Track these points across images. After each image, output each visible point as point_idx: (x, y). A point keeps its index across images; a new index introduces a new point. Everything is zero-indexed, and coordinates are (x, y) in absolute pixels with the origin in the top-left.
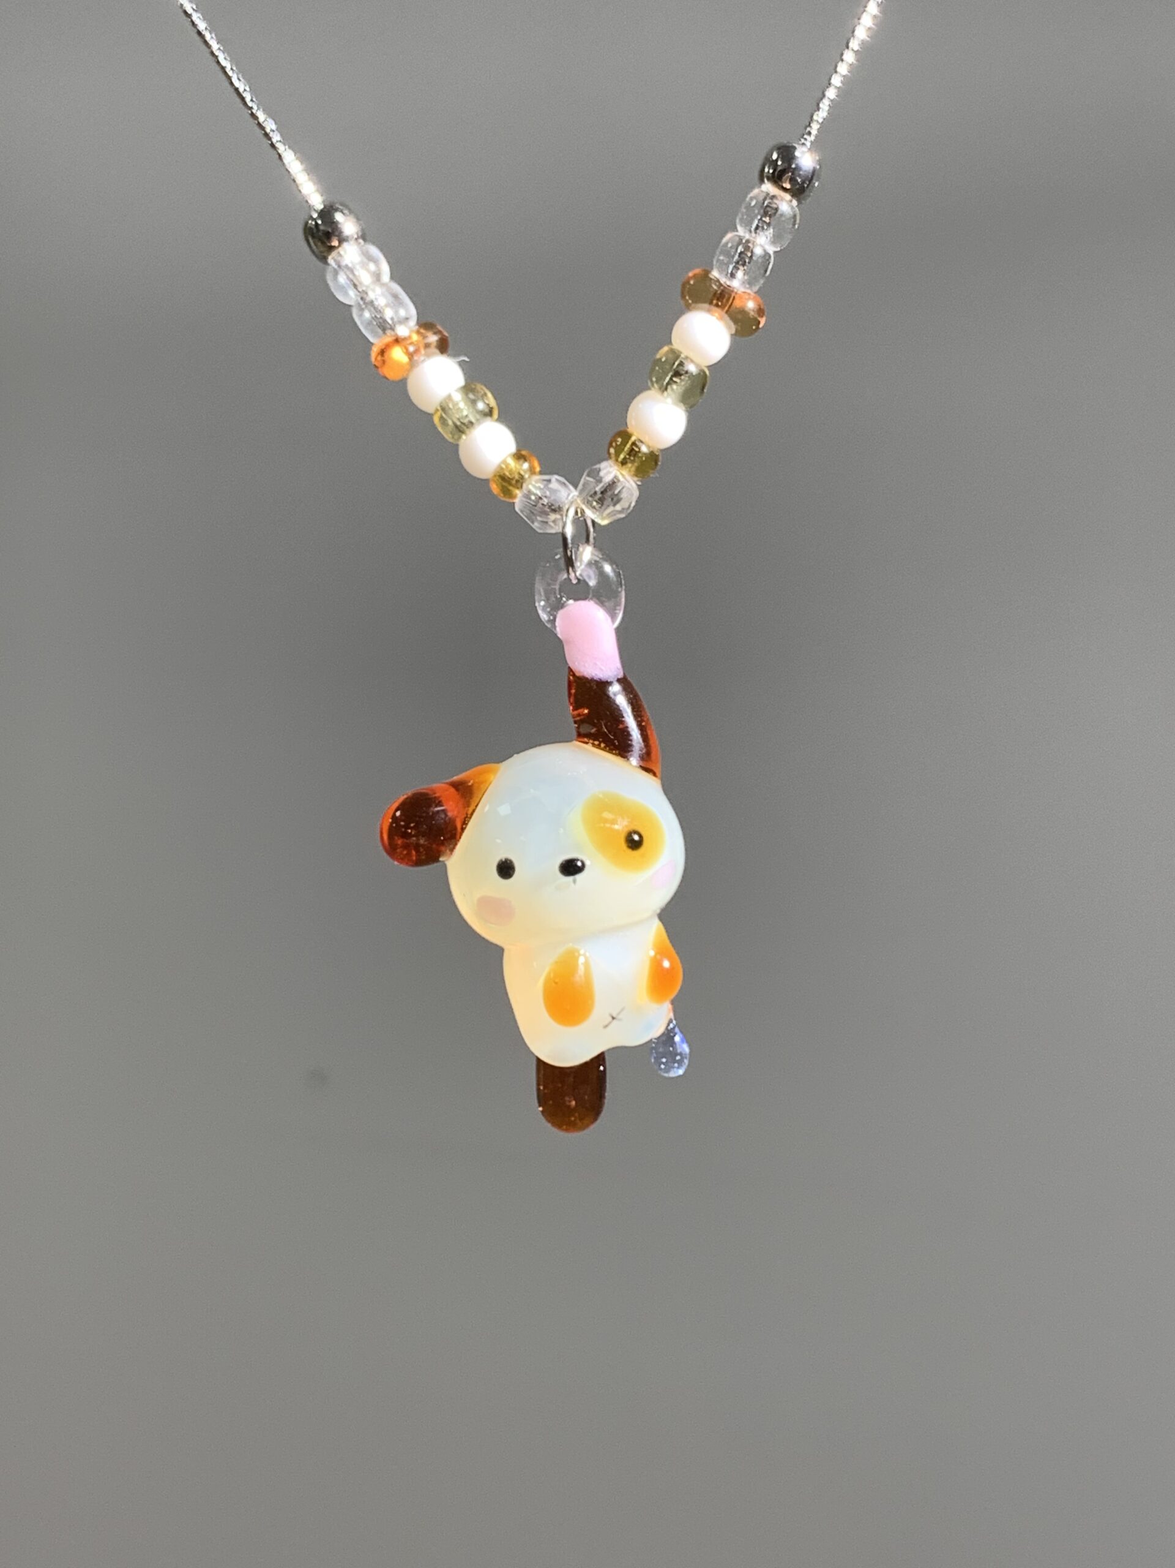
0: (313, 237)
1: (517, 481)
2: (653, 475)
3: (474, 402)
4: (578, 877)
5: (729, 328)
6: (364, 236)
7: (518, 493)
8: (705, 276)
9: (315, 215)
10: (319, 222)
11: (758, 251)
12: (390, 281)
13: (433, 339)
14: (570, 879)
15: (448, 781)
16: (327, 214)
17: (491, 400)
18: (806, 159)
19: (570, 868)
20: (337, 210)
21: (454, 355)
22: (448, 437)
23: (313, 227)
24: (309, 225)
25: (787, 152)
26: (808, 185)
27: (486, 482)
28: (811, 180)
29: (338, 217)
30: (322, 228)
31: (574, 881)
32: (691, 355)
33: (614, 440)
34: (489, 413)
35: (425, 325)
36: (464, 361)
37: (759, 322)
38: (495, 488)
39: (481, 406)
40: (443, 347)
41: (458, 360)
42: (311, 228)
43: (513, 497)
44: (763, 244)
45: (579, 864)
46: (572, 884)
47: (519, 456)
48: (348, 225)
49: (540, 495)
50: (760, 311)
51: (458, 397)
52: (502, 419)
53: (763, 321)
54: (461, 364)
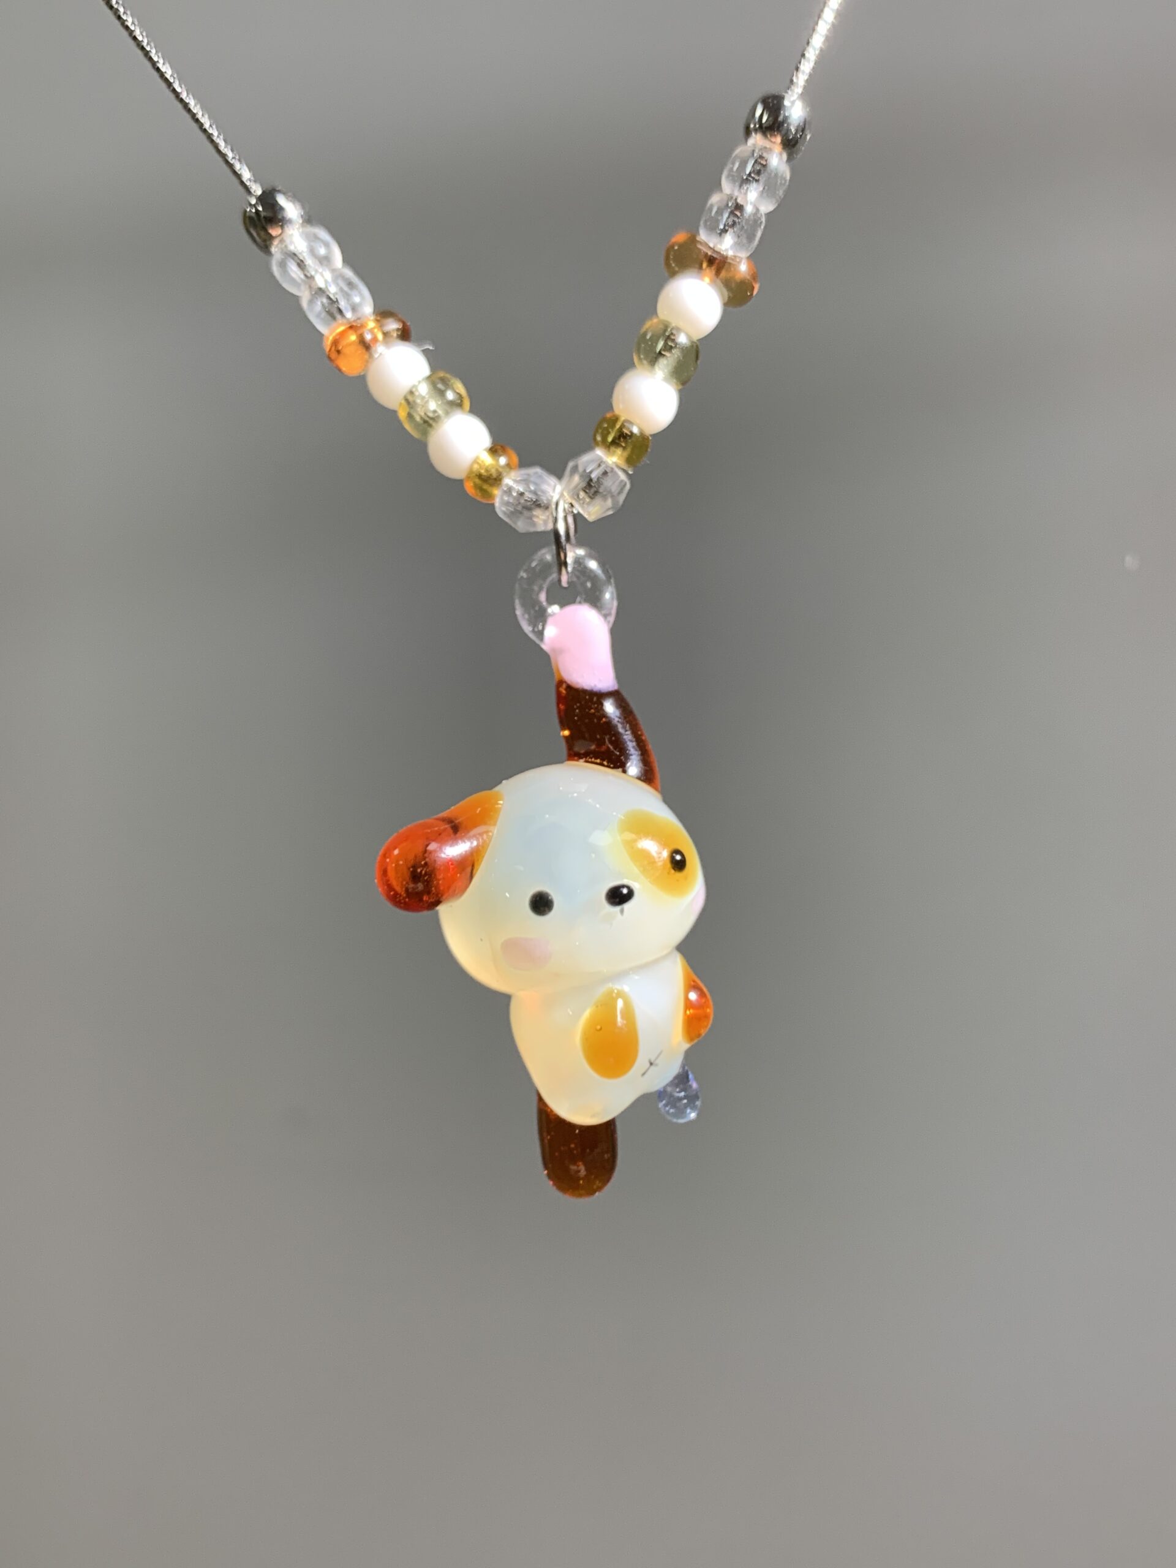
0: (255, 227)
1: (495, 479)
2: (645, 460)
3: (441, 393)
4: (627, 906)
5: (722, 295)
6: (309, 220)
7: (497, 492)
8: (693, 240)
9: (253, 201)
10: (260, 208)
11: (749, 209)
12: (343, 267)
13: (393, 326)
14: (618, 909)
15: (436, 817)
16: (268, 199)
17: (460, 387)
18: (795, 111)
19: (618, 896)
20: (279, 191)
21: (418, 342)
22: (415, 434)
23: (254, 215)
24: (248, 214)
25: (773, 104)
26: (801, 136)
27: (460, 482)
28: (803, 130)
29: (281, 200)
30: (263, 214)
31: (622, 911)
32: (681, 325)
33: (599, 425)
34: (457, 404)
35: (382, 314)
36: (428, 349)
37: (753, 288)
38: (469, 487)
39: (450, 395)
40: (405, 335)
41: (423, 349)
42: (251, 218)
43: (490, 496)
44: (753, 199)
45: (625, 891)
46: (619, 914)
47: (494, 451)
48: (291, 209)
49: (521, 490)
50: (755, 277)
51: (424, 389)
52: (474, 411)
53: (757, 287)
54: (426, 352)
